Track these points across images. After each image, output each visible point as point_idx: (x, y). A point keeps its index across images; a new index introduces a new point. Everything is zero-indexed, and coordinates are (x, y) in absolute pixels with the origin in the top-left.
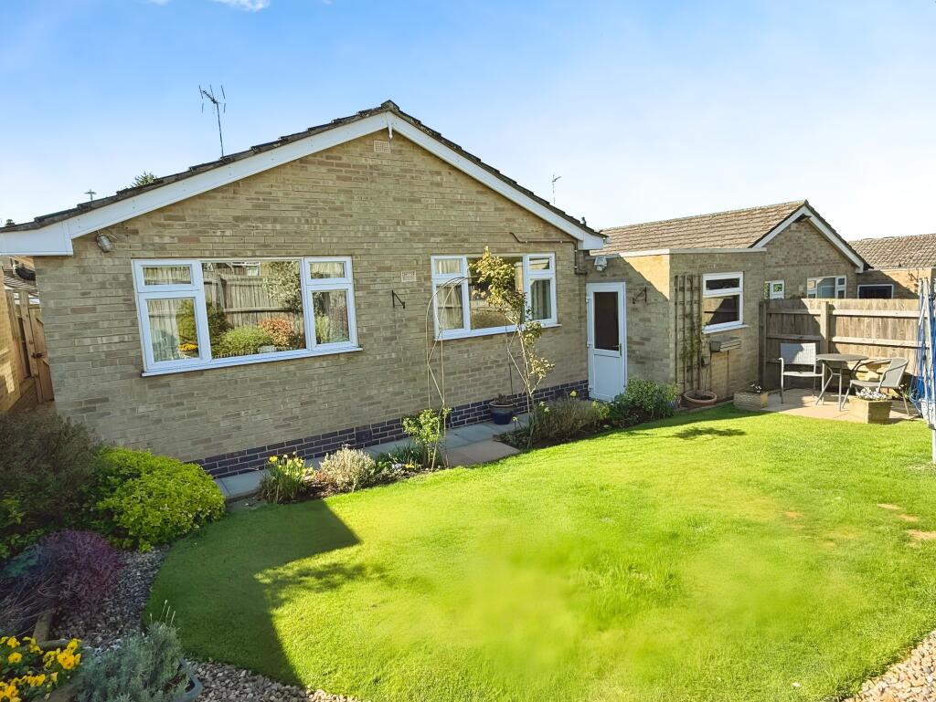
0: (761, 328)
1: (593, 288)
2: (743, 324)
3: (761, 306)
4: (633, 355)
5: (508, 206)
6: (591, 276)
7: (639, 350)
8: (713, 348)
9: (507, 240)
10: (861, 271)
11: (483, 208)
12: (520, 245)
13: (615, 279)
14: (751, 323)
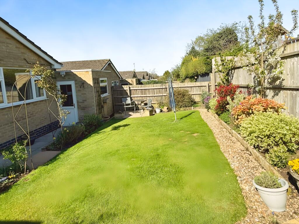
0: (112, 95)
1: (59, 84)
2: (109, 94)
3: (111, 88)
4: (80, 107)
5: (22, 47)
6: (58, 79)
7: (82, 105)
8: (104, 102)
9: (22, 62)
10: (121, 79)
11: (10, 46)
12: (29, 65)
13: (69, 80)
14: (110, 94)
